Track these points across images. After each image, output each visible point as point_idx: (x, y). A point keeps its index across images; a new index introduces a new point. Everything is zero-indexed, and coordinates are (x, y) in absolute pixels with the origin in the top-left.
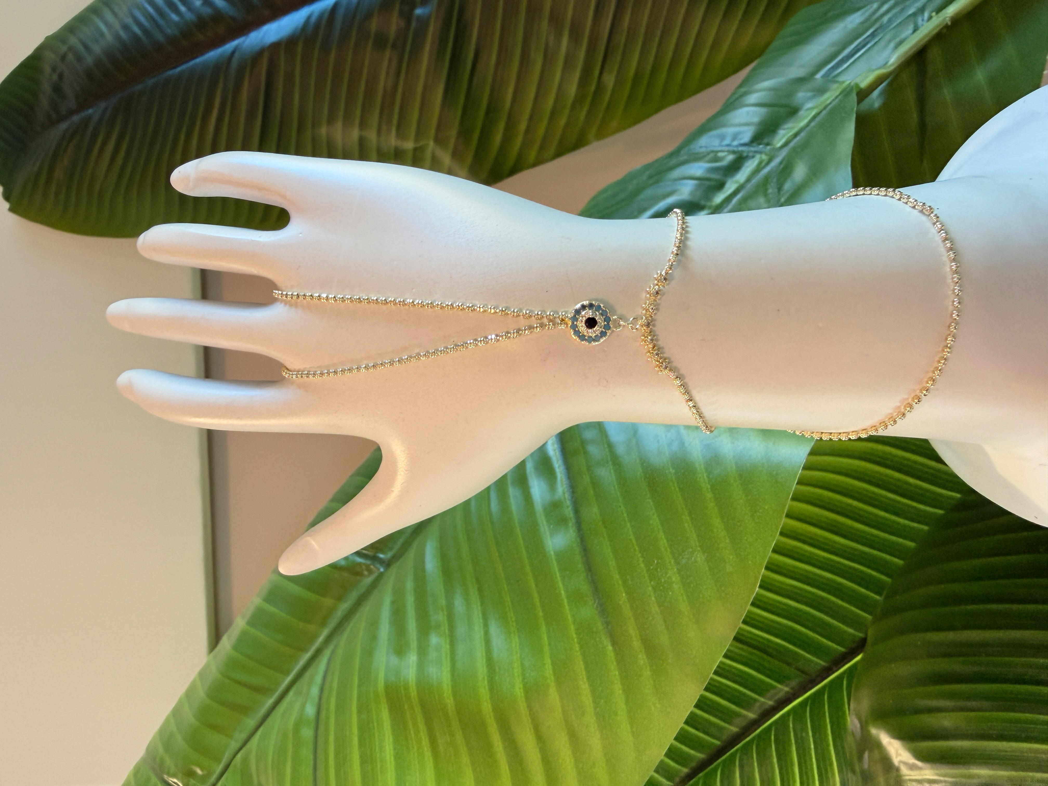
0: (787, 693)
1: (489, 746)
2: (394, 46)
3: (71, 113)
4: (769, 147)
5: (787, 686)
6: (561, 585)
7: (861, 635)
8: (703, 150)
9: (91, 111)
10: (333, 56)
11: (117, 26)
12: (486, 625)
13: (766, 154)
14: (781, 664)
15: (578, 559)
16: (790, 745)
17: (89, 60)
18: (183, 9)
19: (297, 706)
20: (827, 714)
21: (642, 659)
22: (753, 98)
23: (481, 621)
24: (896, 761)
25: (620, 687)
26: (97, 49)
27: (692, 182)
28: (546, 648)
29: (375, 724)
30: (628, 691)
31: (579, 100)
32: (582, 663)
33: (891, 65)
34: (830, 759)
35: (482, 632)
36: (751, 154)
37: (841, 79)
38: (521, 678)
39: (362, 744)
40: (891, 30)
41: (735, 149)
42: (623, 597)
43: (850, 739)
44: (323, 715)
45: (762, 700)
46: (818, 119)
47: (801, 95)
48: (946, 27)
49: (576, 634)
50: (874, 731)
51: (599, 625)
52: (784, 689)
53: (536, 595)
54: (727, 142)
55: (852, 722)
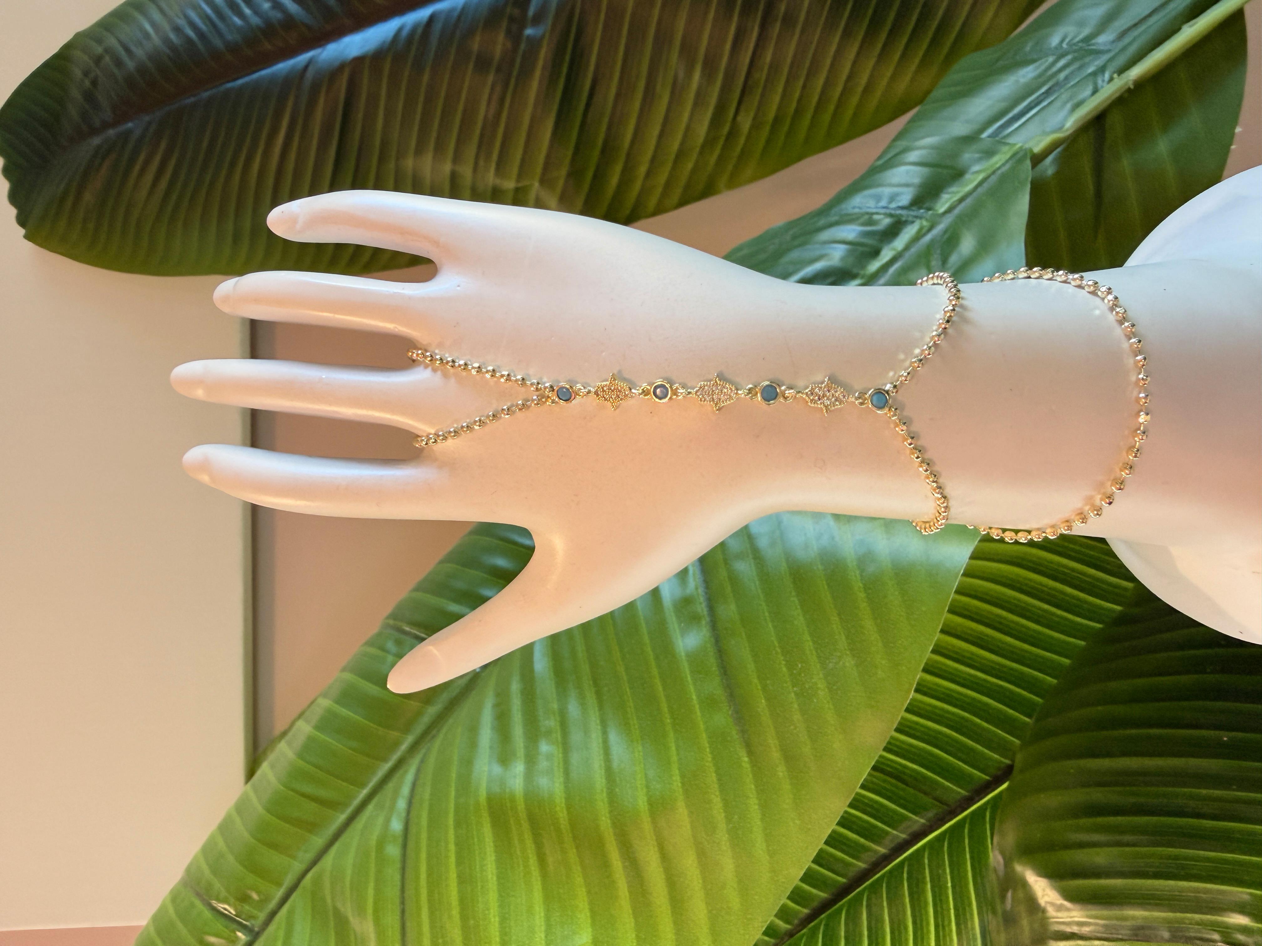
0: (923, 825)
1: (606, 865)
2: (498, 70)
3: (106, 126)
4: (930, 212)
5: (922, 817)
6: (692, 688)
7: (1008, 762)
8: (857, 210)
9: (130, 125)
10: (426, 78)
11: (166, 27)
12: (605, 733)
13: (927, 220)
14: (917, 792)
15: (712, 662)
16: (925, 883)
17: (130, 65)
18: (247, 11)
19: (380, 820)
20: (967, 849)
21: (781, 771)
22: (913, 156)
23: (599, 727)
24: (1042, 902)
25: (756, 802)
26: (141, 53)
27: (843, 247)
28: (675, 758)
29: (476, 840)
30: (764, 807)
31: (709, 142)
32: (714, 775)
33: (1067, 130)
34: (969, 898)
35: (600, 740)
36: (910, 219)
37: (1011, 140)
38: (645, 790)
39: (459, 862)
40: (1067, 90)
41: (893, 212)
42: (762, 703)
43: (992, 877)
44: (413, 830)
45: (895, 832)
46: (986, 185)
47: (967, 156)
48: (1129, 90)
49: (709, 743)
50: (1018, 868)
51: (734, 733)
52: (920, 821)
53: (663, 699)
54: (883, 203)
55: (995, 858)
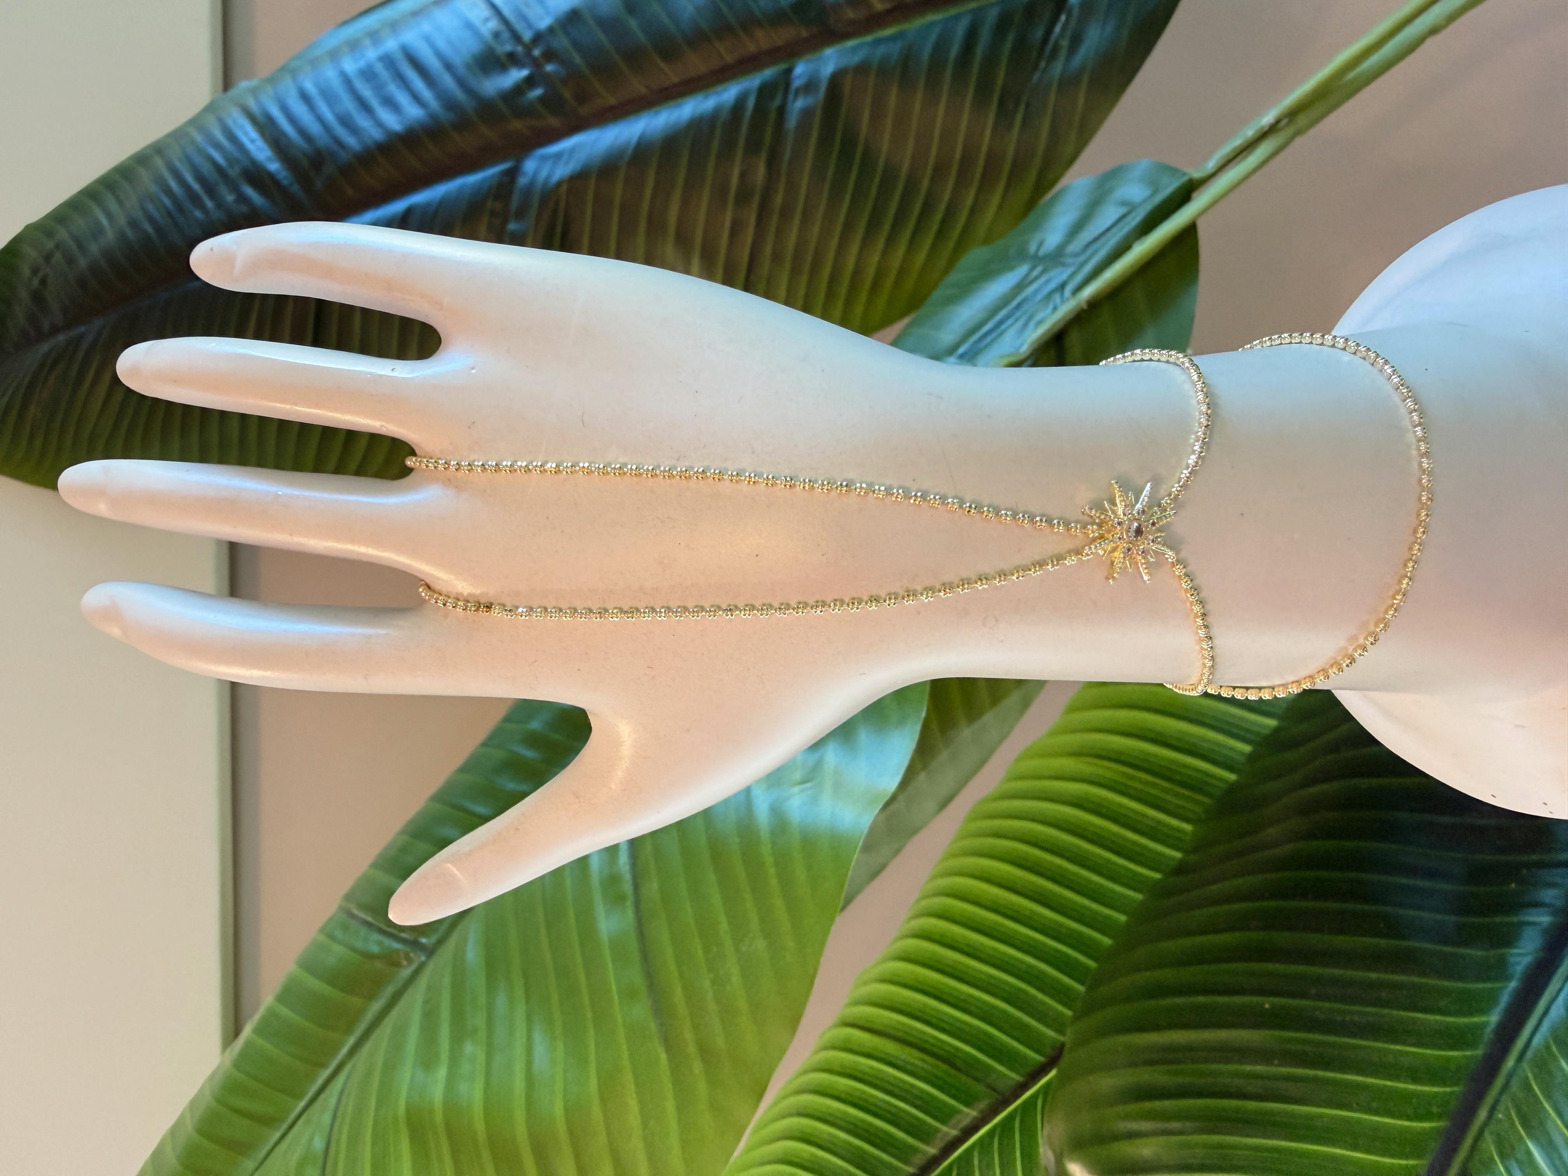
0: (975, 1118)
3: (55, 330)
5: (974, 1108)
6: (612, 978)
7: (1059, 1038)
9: (82, 329)
11: (122, 221)
12: (530, 1031)
14: (969, 1080)
15: (633, 945)
17: (83, 263)
19: (306, 1139)
20: (1018, 1145)
21: (698, 1068)
23: (525, 1024)
25: (673, 1102)
26: (94, 249)
28: (593, 1058)
29: (392, 1158)
32: (631, 1074)
35: (524, 1041)
38: (562, 1095)
40: (1033, 306)
42: (678, 993)
44: (332, 1149)
45: (945, 1129)
49: (626, 1039)
51: (653, 1026)
52: (971, 1113)
53: (585, 991)
55: (1045, 1154)
